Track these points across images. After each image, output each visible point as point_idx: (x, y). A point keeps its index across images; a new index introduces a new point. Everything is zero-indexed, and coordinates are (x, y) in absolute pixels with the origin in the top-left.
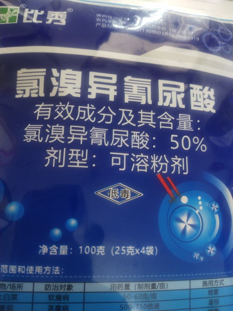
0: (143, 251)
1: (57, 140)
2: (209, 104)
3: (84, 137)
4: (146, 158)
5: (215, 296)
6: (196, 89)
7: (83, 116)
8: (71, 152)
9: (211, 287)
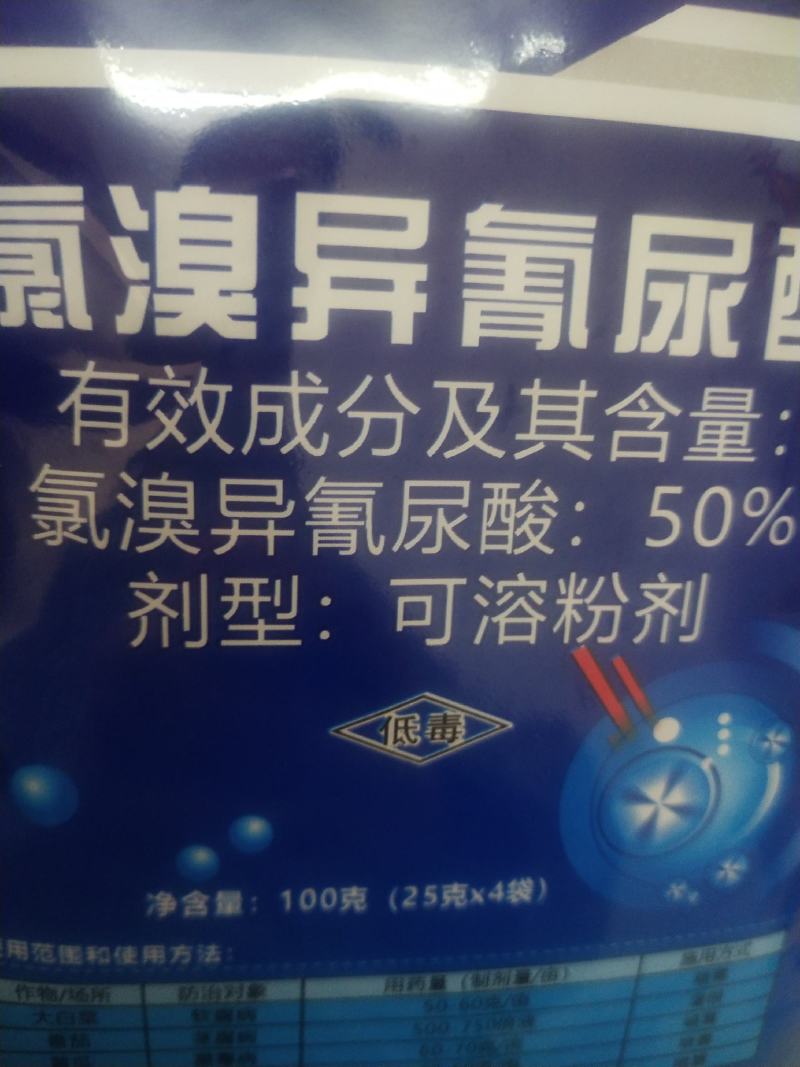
1: (168, 540)
3: (280, 524)
4: (537, 590)
7: (271, 434)
8: (229, 590)
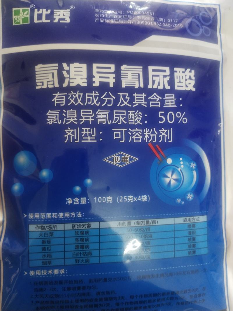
0: (139, 199)
1: (72, 121)
2: (190, 84)
3: (92, 118)
4: (140, 131)
5: (193, 228)
6: (179, 72)
7: (90, 102)
8: (83, 130)
9: (190, 222)
